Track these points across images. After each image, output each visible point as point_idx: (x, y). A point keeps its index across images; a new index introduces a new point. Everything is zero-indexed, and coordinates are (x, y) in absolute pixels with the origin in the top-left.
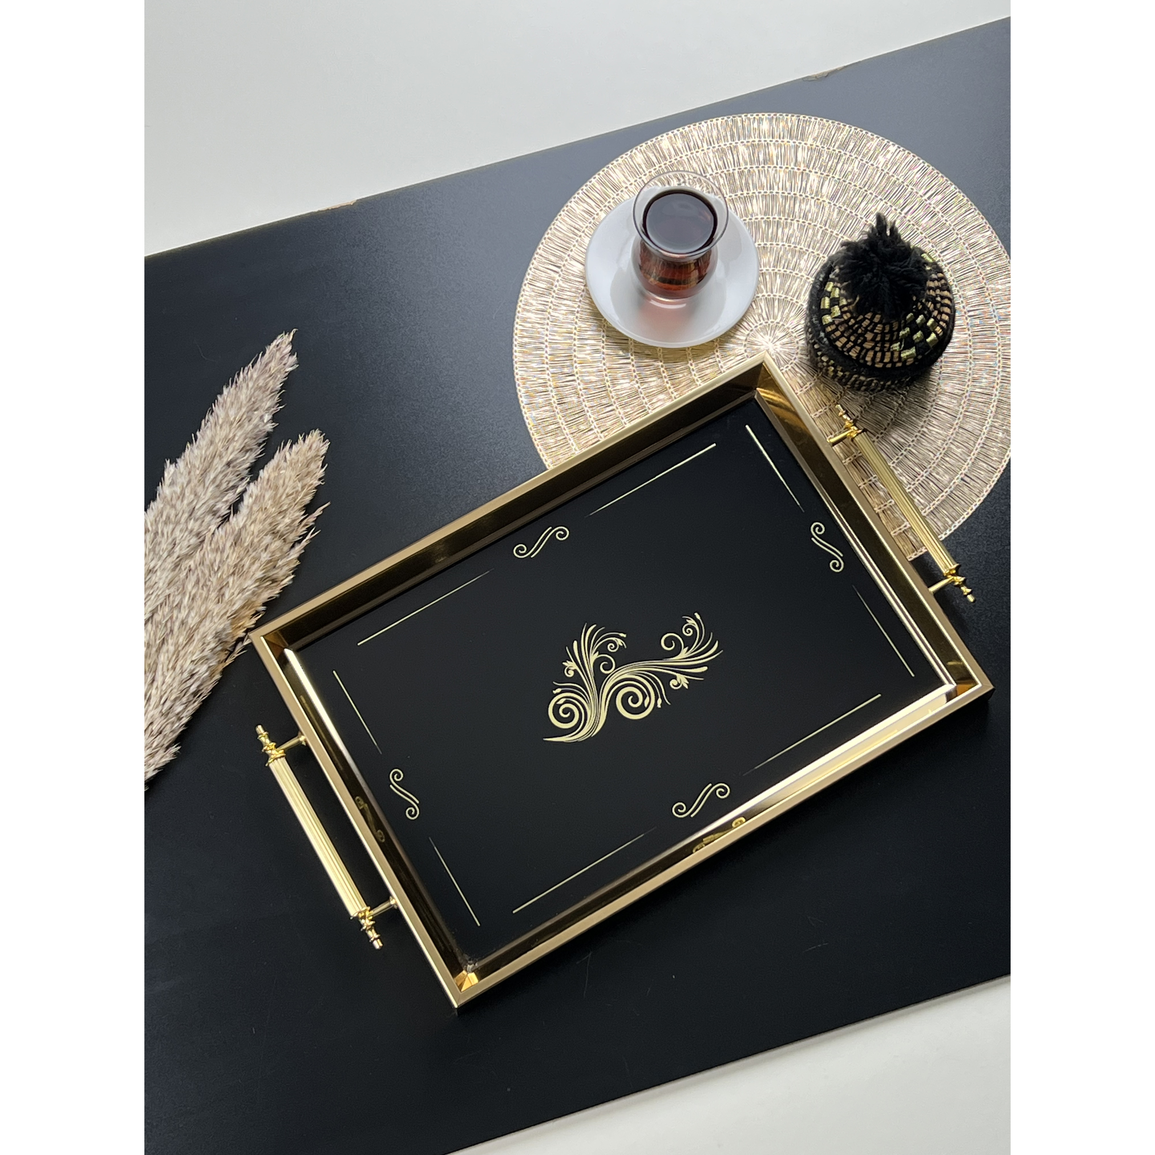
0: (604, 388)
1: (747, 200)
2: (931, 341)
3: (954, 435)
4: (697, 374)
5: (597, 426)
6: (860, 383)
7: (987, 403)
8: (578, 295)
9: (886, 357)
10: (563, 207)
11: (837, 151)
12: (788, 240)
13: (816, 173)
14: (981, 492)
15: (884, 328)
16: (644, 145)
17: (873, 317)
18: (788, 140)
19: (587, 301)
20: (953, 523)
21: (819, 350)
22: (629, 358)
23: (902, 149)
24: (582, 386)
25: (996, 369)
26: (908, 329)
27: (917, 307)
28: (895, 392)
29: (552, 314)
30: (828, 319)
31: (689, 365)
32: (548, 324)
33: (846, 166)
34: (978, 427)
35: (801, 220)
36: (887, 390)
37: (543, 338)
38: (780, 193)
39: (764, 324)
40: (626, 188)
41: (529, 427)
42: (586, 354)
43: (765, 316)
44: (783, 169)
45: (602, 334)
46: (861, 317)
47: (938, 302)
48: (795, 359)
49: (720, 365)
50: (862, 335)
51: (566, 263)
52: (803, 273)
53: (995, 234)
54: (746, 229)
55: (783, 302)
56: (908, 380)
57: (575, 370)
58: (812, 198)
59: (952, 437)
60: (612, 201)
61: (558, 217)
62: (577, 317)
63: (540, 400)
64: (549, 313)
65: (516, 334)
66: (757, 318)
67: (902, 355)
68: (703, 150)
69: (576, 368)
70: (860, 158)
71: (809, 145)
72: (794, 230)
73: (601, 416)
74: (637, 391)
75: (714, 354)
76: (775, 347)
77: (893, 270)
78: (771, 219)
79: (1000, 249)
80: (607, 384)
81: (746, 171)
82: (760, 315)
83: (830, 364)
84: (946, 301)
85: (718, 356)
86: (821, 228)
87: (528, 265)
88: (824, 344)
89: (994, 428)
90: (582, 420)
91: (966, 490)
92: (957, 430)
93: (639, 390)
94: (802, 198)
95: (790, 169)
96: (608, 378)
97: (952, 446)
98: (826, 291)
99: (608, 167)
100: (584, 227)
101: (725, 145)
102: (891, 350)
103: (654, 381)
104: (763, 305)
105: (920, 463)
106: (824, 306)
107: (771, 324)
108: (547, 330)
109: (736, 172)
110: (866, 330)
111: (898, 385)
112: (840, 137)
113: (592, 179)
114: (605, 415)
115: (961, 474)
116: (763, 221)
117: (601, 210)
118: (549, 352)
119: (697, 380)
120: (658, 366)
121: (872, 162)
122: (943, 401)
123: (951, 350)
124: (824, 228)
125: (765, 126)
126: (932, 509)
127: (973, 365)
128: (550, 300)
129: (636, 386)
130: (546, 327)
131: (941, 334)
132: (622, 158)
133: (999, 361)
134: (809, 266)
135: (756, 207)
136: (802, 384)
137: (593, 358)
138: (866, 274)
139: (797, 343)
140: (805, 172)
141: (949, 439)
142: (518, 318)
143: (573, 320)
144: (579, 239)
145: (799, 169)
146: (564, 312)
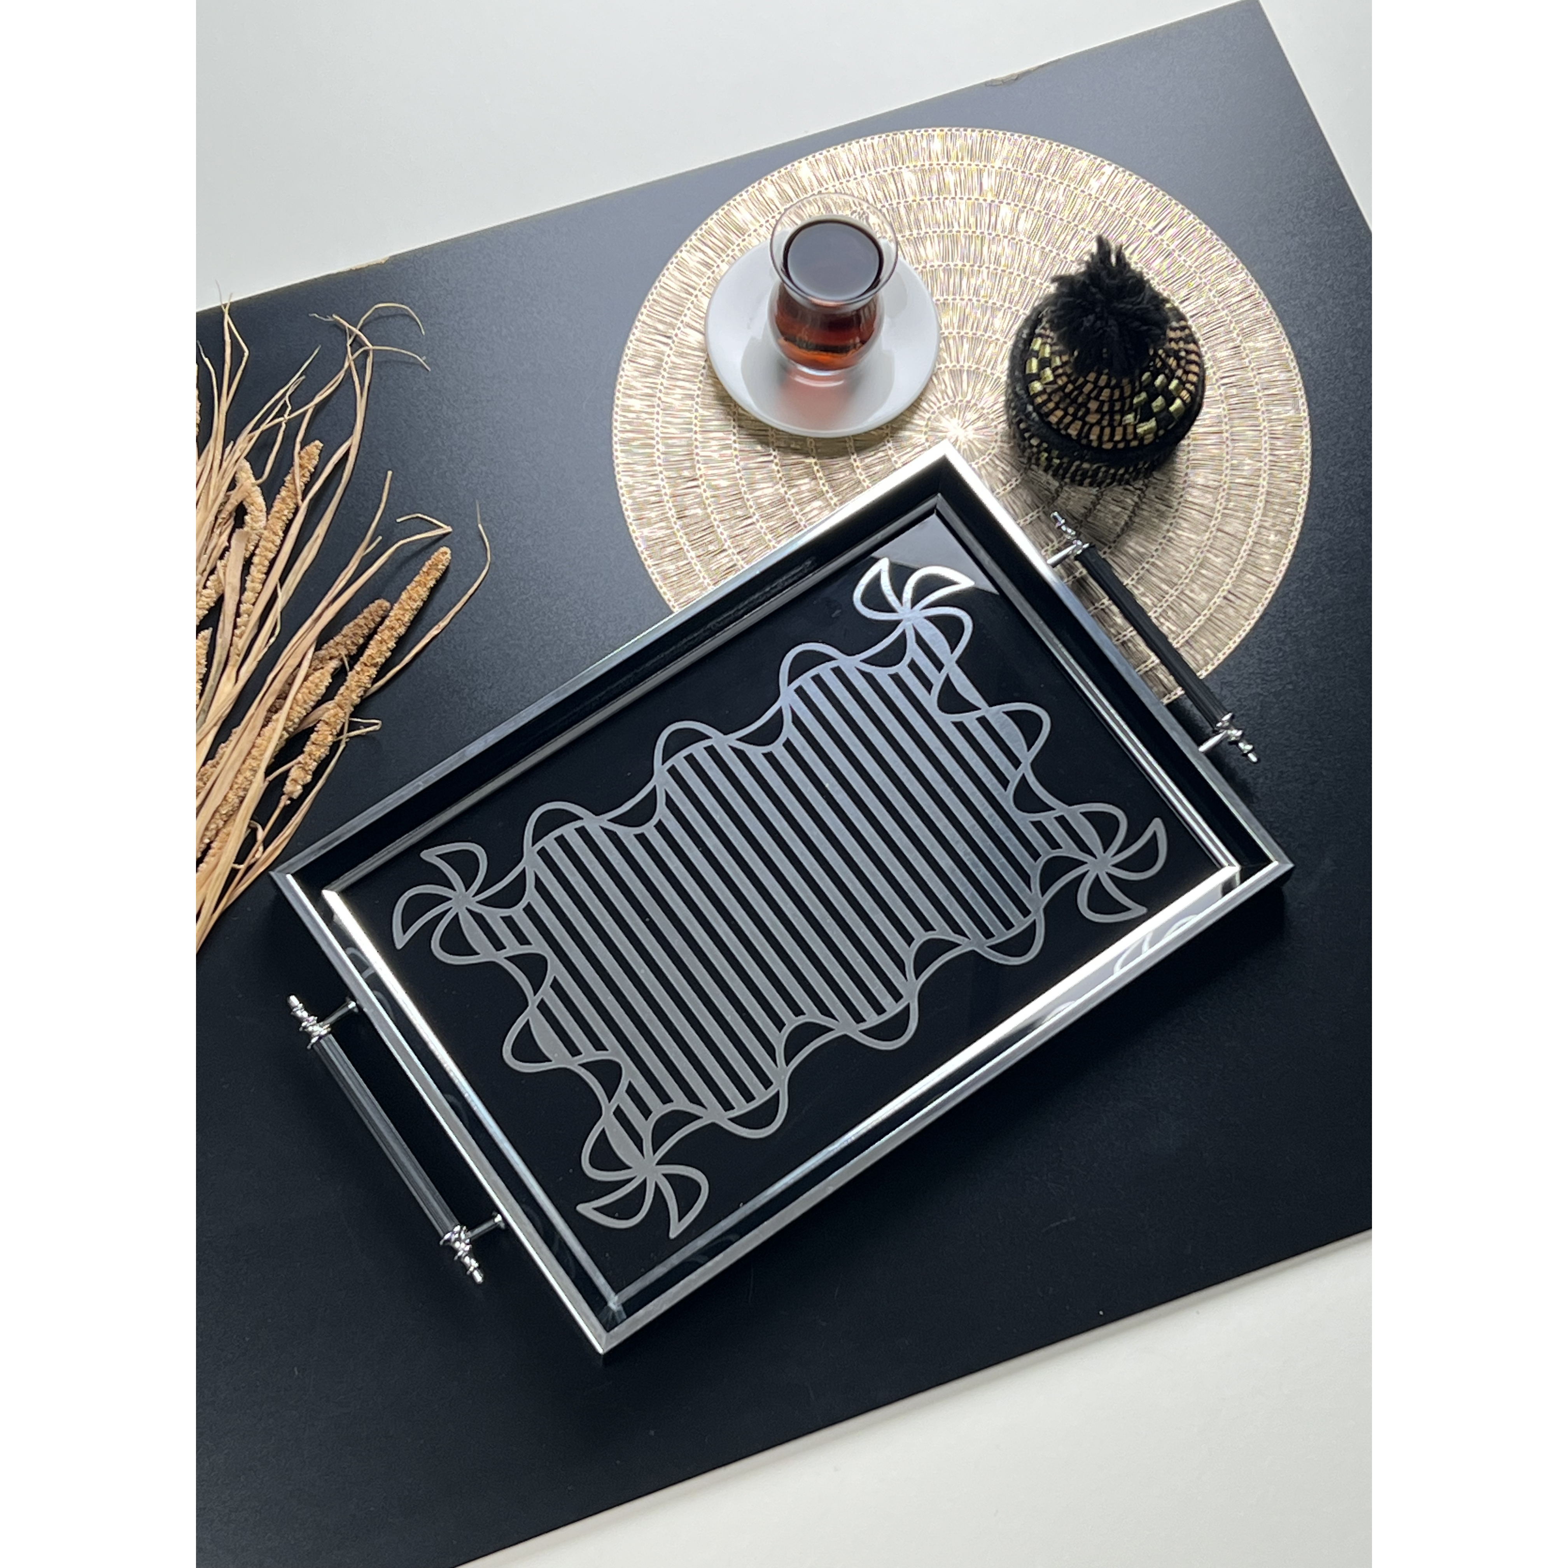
0: (739, 496)
1: (917, 241)
2: (1177, 410)
3: (1211, 541)
4: (863, 473)
5: (732, 546)
6: (1081, 475)
7: (1253, 498)
8: (696, 374)
9: (1117, 433)
10: (670, 258)
11: (1035, 175)
12: (976, 293)
13: (1008, 204)
14: (1250, 614)
15: (1112, 394)
16: (776, 173)
17: (1097, 379)
18: (969, 162)
19: (710, 381)
20: (1216, 655)
21: (1026, 430)
22: (770, 455)
23: (1121, 169)
24: (709, 494)
25: (1262, 451)
26: (1144, 395)
27: (1155, 365)
28: (1131, 488)
29: (664, 399)
30: (1037, 386)
31: (852, 461)
32: (658, 413)
33: (1047, 195)
34: (1243, 529)
35: (992, 267)
36: (1120, 484)
37: (653, 432)
38: (962, 233)
39: (950, 404)
40: (755, 231)
41: (640, 549)
42: (712, 451)
43: (951, 394)
44: (963, 201)
45: (733, 423)
46: (1081, 380)
47: (1182, 358)
48: (993, 448)
49: (893, 459)
50: (1085, 404)
51: (678, 332)
52: (998, 336)
53: (1250, 277)
54: (918, 278)
55: (974, 374)
56: (1146, 466)
57: (699, 473)
58: (1005, 237)
59: (1209, 543)
60: (737, 249)
61: (665, 271)
62: (697, 403)
63: (653, 515)
64: (660, 399)
65: (616, 428)
66: (939, 396)
67: (1139, 430)
68: (855, 179)
69: (699, 469)
70: (1066, 183)
71: (996, 168)
72: (983, 281)
73: (737, 532)
74: (783, 498)
75: (885, 445)
76: (966, 434)
77: (1122, 308)
78: (952, 267)
79: (1257, 296)
80: (743, 489)
81: (914, 204)
82: (944, 392)
83: (1042, 448)
84: (1193, 357)
85: (890, 448)
86: (1019, 275)
87: (628, 336)
88: (1033, 420)
89: (1263, 530)
90: (711, 537)
91: (1231, 611)
92: (1214, 533)
93: (787, 496)
94: (991, 237)
95: (973, 198)
96: (743, 482)
97: (1209, 555)
98: (1032, 350)
99: (729, 205)
100: (701, 283)
101: (886, 171)
102: (1123, 423)
103: (805, 484)
104: (946, 377)
105: (1168, 578)
106: (1031, 370)
107: (959, 404)
108: (658, 421)
109: (902, 205)
110: (1089, 398)
111: (1134, 474)
112: (1038, 157)
113: (709, 221)
114: (742, 531)
115: (1224, 590)
116: (941, 268)
117: (723, 261)
118: (662, 450)
119: (864, 481)
120: (811, 463)
121: (1082, 188)
122: (1195, 497)
123: (1202, 430)
124: (1023, 276)
125: (937, 146)
126: (1186, 638)
127: (1230, 449)
128: (659, 382)
129: (782, 491)
130: (655, 416)
131: (1188, 401)
132: (747, 191)
133: (1266, 442)
134: (1005, 326)
135: (931, 251)
136: (1005, 481)
137: (721, 456)
138: (1087, 316)
139: (996, 427)
140: (993, 204)
141: (1205, 546)
142: (617, 406)
143: (692, 406)
144: (695, 300)
145: (985, 200)
146: (679, 397)
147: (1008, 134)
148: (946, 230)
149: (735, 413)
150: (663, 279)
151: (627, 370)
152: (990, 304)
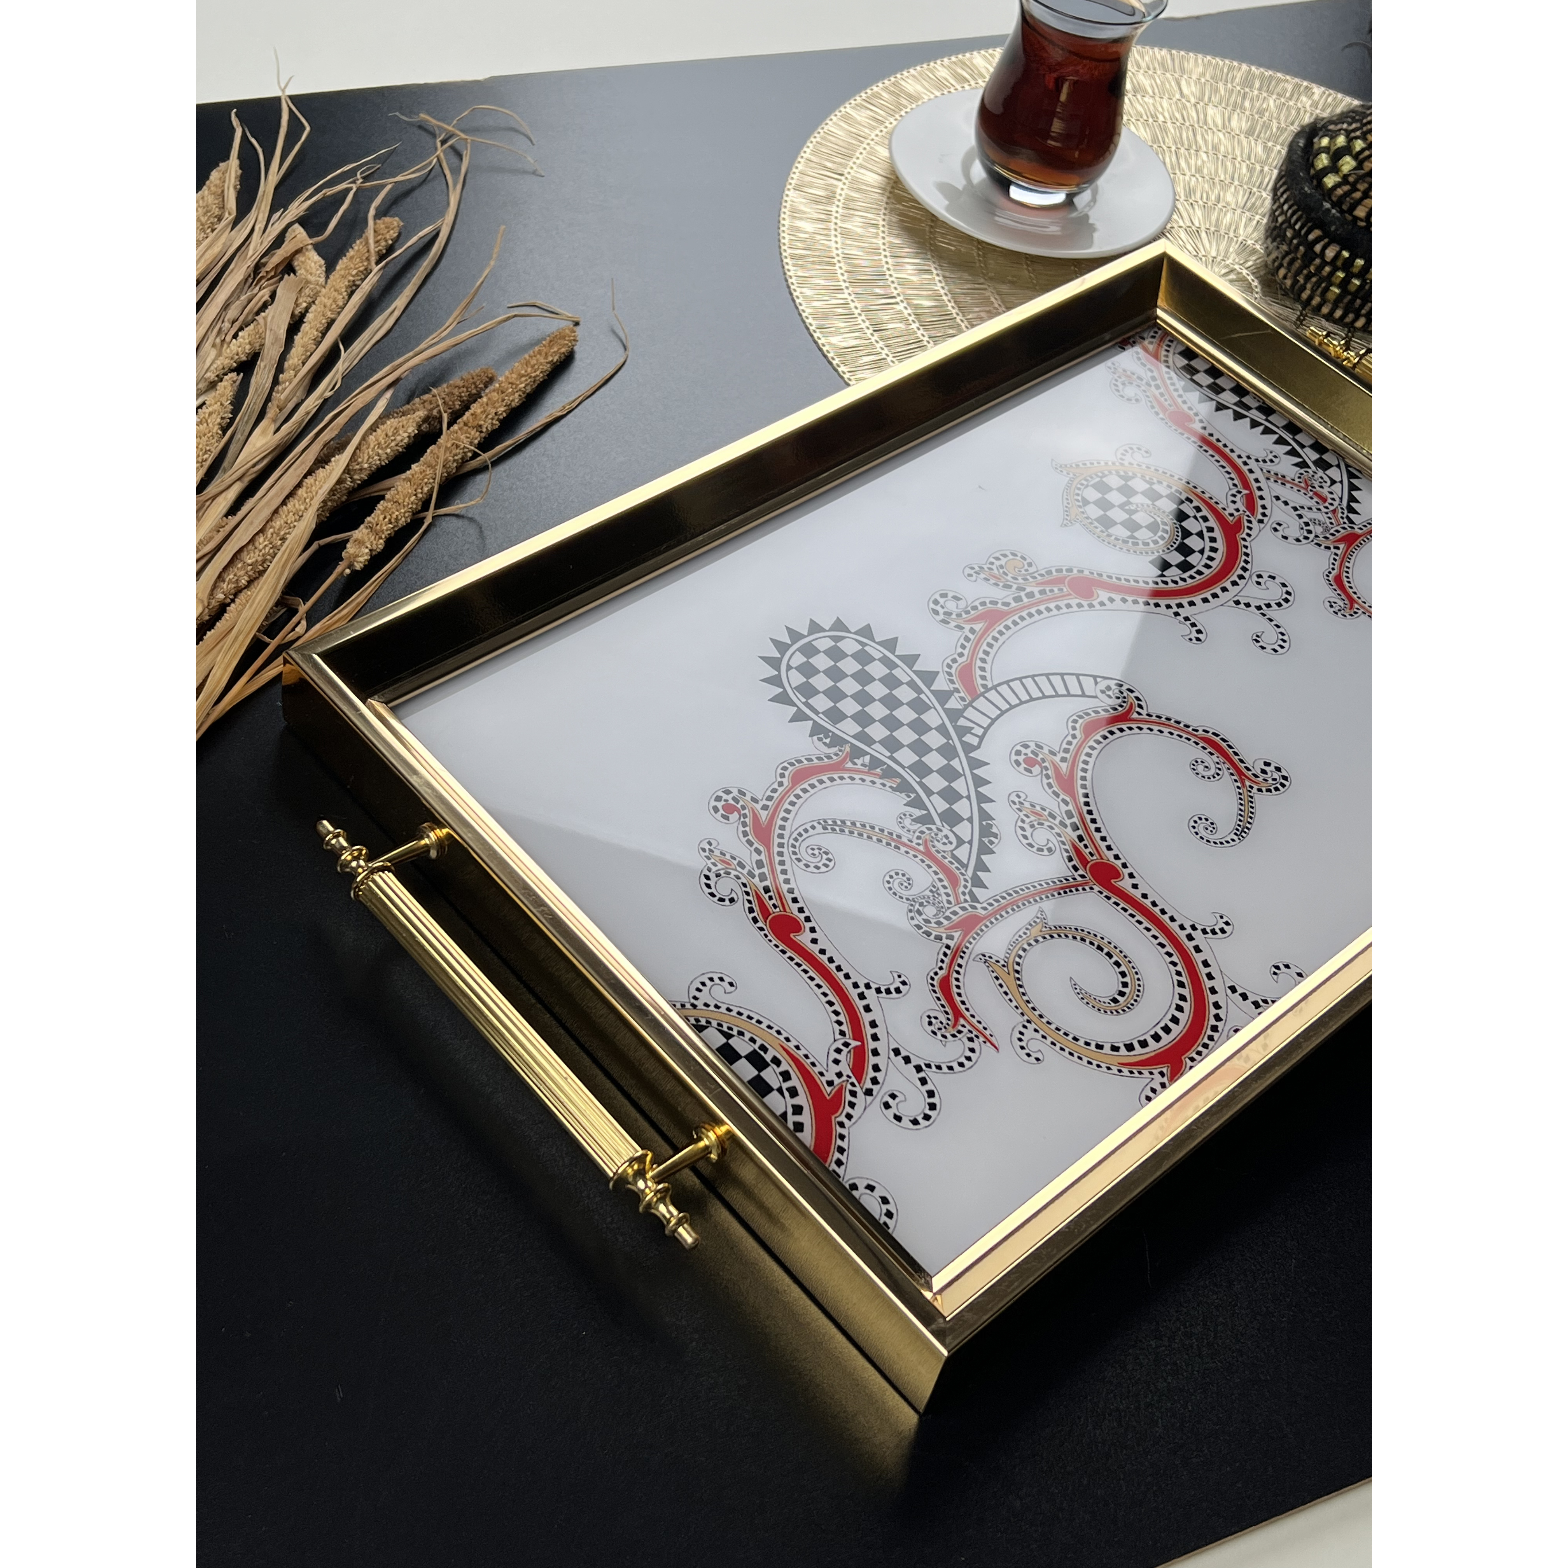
8: (879, 207)
10: (833, 110)
11: (1238, 87)
12: (1199, 170)
13: (1215, 106)
18: (1163, 72)
22: (982, 284)
24: (910, 314)
29: (840, 224)
30: (1333, 179)
32: (836, 236)
33: (1258, 103)
35: (1211, 152)
37: (831, 252)
38: (1169, 123)
39: (1193, 255)
40: (930, 100)
41: (830, 355)
42: (908, 274)
43: (1191, 249)
44: (1164, 100)
45: (928, 253)
51: (851, 171)
52: (1233, 206)
55: (1214, 236)
57: (896, 292)
58: (1219, 131)
61: (828, 121)
62: (883, 232)
63: (842, 325)
64: (836, 224)
65: (784, 244)
69: (896, 288)
70: (1275, 96)
71: (1195, 78)
72: (1203, 162)
80: (954, 312)
86: (1243, 161)
94: (1203, 129)
95: (1174, 99)
96: (952, 304)
108: (836, 242)
112: (1239, 75)
118: (844, 268)
132: (915, 70)
134: (1240, 199)
137: (921, 279)
140: (1198, 105)
142: (784, 225)
143: (877, 234)
144: (868, 147)
145: (1189, 101)
146: (860, 224)
147: (1200, 56)
148: (1151, 120)
149: (931, 244)
150: (826, 127)
151: (792, 196)
152: (1217, 179)
